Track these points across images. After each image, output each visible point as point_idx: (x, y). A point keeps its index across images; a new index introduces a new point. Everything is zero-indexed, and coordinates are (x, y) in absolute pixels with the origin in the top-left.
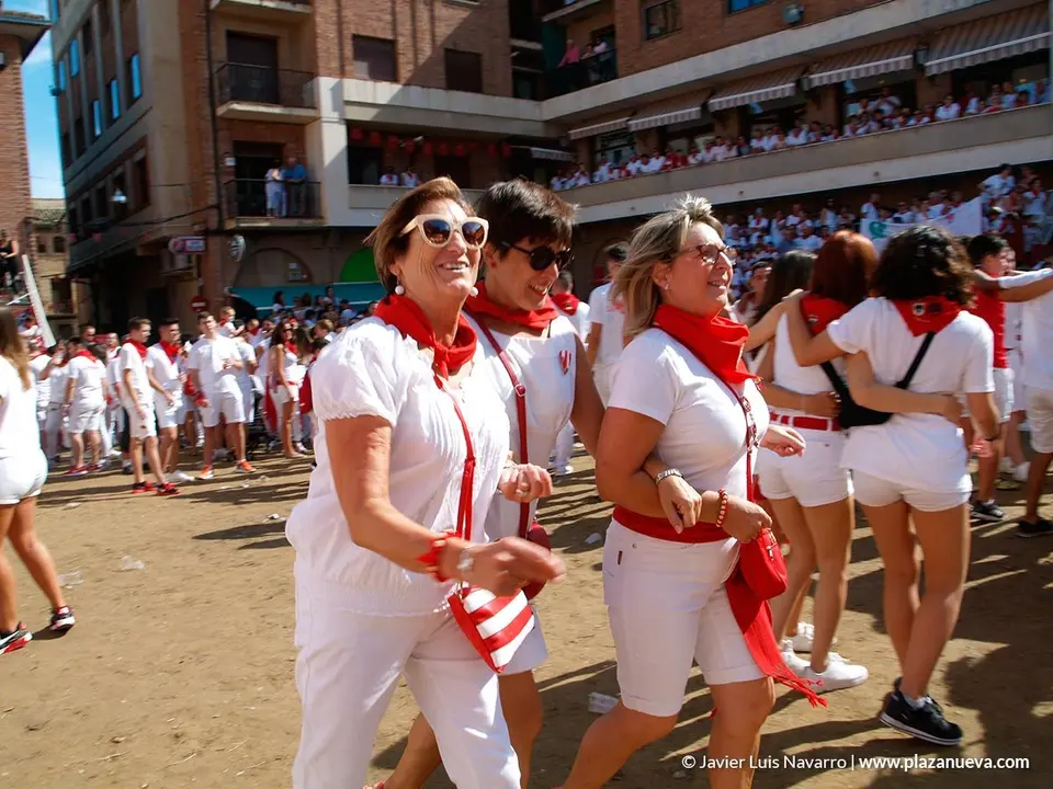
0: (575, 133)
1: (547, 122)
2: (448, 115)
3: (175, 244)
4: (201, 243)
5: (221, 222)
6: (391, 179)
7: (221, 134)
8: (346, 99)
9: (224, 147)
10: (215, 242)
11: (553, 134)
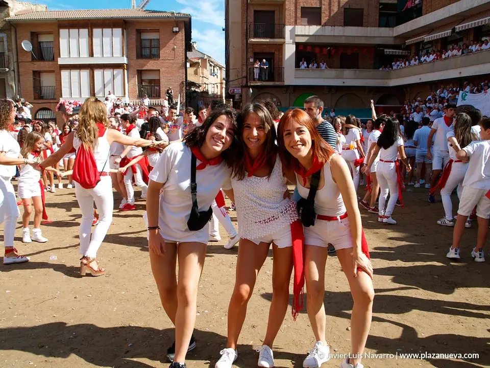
0: (408, 42)
1: (396, 37)
2: (344, 37)
3: (230, 91)
4: (240, 90)
5: (247, 82)
6: (313, 65)
7: (249, 50)
8: (296, 34)
9: (249, 55)
10: (244, 90)
11: (398, 42)
